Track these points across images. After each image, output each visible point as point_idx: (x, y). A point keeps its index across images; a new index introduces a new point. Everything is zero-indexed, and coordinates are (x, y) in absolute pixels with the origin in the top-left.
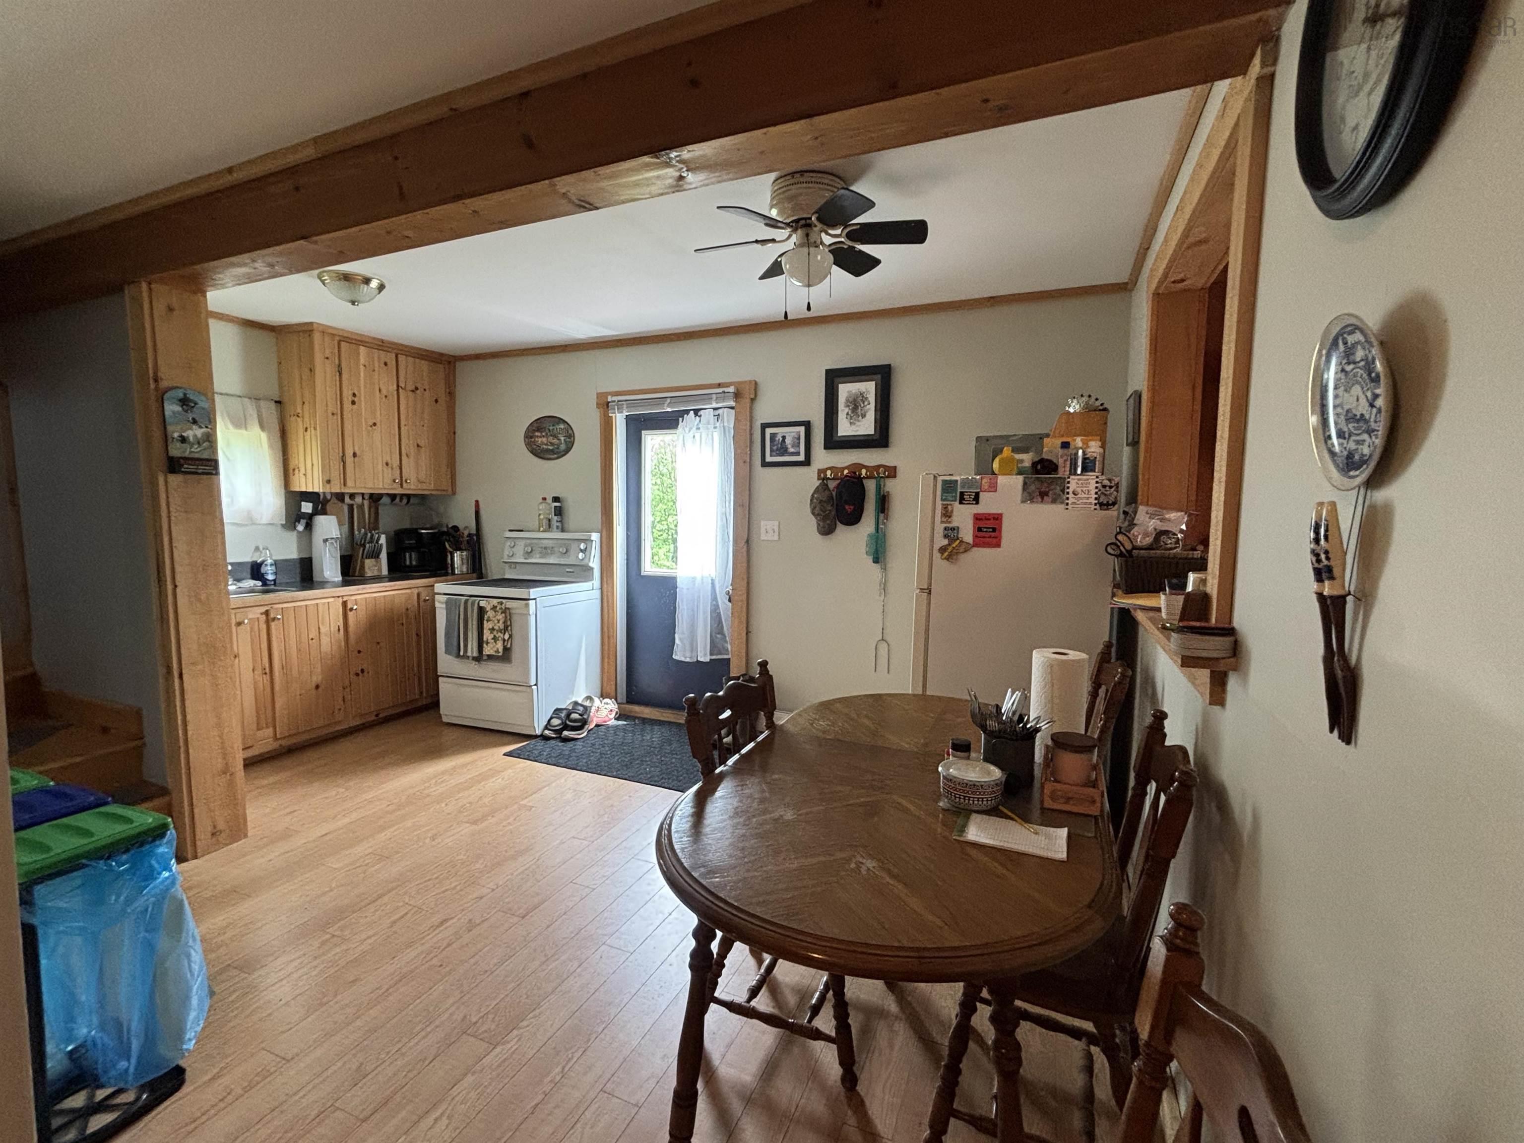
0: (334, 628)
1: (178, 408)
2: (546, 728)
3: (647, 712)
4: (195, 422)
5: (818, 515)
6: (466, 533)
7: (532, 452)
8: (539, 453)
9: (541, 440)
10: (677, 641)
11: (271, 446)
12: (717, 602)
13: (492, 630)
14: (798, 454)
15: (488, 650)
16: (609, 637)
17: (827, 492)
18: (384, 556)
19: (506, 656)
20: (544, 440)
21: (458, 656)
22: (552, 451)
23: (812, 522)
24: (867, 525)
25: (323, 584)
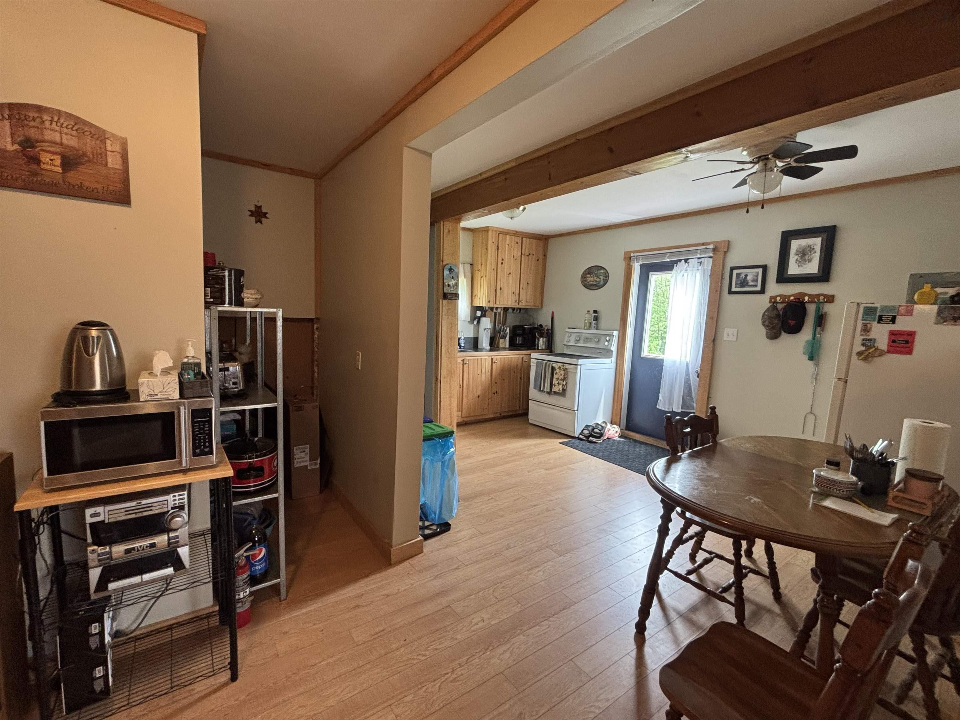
0: (487, 370)
1: (448, 273)
2: (580, 434)
3: (638, 437)
4: (453, 278)
5: (767, 326)
6: (546, 328)
7: (584, 286)
8: (588, 286)
9: (590, 279)
10: (660, 398)
11: (467, 285)
12: (689, 377)
13: (558, 379)
14: (756, 286)
15: (555, 389)
16: (618, 392)
17: (775, 312)
18: (507, 338)
19: (563, 393)
20: (592, 279)
21: (540, 390)
22: (595, 285)
23: (763, 331)
24: (806, 334)
25: (482, 350)
